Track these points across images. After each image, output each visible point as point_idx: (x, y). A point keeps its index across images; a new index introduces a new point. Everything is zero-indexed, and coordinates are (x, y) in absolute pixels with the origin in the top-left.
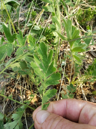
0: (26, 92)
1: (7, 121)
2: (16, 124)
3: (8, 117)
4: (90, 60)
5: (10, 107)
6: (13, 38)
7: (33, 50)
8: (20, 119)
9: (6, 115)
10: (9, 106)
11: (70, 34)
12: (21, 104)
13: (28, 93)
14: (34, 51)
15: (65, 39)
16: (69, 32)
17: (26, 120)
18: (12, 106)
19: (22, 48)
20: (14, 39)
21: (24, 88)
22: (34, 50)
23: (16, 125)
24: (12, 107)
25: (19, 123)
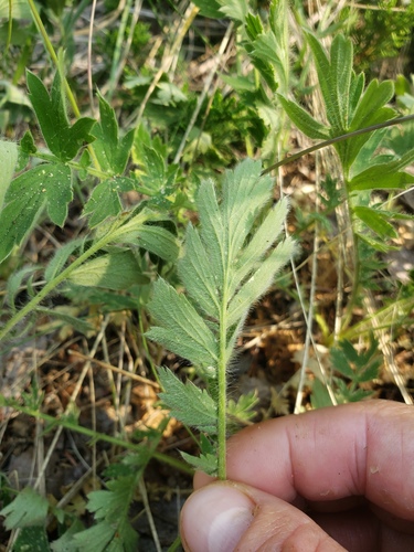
0: (136, 390)
1: (64, 528)
2: (107, 536)
3: (64, 507)
4: (401, 230)
5: (68, 462)
6: (75, 140)
7: (163, 192)
8: (125, 512)
9: (53, 498)
10: (62, 457)
11: (341, 108)
12: (117, 447)
13: (141, 394)
14: (166, 197)
15: (320, 131)
16: (339, 100)
17: (149, 514)
18: (74, 456)
19: (113, 186)
20: (79, 142)
21: (125, 372)
22: (168, 192)
23: (109, 543)
24: (78, 461)
25: (120, 530)
